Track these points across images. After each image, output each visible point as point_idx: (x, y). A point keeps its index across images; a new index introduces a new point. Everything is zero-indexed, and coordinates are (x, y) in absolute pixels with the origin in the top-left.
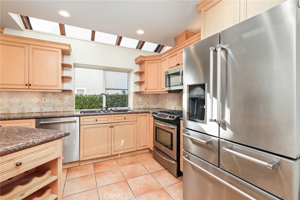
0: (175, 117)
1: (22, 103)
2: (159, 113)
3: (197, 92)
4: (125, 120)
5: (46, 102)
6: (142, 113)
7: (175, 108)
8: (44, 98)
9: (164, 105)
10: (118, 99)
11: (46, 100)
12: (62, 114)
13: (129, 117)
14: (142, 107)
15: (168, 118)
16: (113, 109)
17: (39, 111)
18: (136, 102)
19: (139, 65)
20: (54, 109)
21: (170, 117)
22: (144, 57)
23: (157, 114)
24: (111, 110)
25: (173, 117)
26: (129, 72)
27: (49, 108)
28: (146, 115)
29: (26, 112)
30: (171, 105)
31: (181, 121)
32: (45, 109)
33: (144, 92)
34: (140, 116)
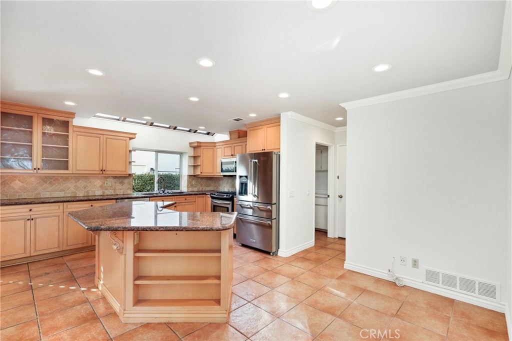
0: (231, 195)
1: (87, 186)
2: (216, 194)
3: (244, 180)
4: (186, 201)
5: (108, 185)
6: (200, 194)
7: (229, 190)
8: (106, 182)
9: (218, 187)
10: (150, 180)
11: (108, 184)
12: (122, 196)
13: (189, 198)
14: (195, 189)
15: (225, 197)
16: (170, 191)
17: (101, 194)
18: (190, 185)
19: (193, 149)
20: (114, 192)
21: (227, 196)
22: (200, 143)
23: (215, 194)
24: (168, 192)
25: (229, 196)
26: (181, 154)
27: (110, 191)
28: (204, 197)
29: (90, 195)
30: (225, 188)
31: (235, 198)
32: (107, 192)
33: (199, 175)
34: (198, 197)
